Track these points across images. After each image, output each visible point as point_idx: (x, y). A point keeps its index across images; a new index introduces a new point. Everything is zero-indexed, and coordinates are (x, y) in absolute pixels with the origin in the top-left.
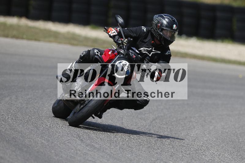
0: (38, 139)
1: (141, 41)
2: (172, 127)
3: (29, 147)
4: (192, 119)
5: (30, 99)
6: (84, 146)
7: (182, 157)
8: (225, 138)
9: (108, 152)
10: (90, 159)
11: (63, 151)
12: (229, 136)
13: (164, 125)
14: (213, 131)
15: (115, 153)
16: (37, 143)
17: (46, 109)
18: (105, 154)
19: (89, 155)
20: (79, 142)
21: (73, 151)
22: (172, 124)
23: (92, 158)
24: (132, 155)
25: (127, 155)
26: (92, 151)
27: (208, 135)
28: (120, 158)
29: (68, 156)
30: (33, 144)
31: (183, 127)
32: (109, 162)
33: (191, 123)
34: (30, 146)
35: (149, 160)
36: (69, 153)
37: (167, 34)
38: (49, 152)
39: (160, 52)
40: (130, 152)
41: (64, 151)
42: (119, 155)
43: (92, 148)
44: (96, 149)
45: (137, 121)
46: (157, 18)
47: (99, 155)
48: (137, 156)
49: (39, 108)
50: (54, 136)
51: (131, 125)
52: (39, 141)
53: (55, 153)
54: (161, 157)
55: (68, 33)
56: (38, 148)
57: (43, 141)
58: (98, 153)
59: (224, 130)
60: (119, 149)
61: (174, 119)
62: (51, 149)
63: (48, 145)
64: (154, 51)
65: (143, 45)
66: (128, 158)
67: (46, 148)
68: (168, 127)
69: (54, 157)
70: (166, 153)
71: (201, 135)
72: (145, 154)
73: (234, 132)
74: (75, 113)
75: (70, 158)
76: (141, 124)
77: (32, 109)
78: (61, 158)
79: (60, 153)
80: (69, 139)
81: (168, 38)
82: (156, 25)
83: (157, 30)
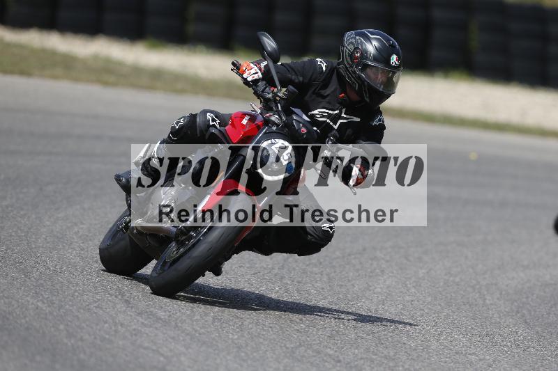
0: (29, 299)
1: (314, 93)
2: (333, 270)
3: (8, 316)
4: (378, 254)
5: (10, 209)
6: (132, 314)
7: (356, 339)
8: (453, 295)
9: (188, 328)
10: (146, 345)
11: (85, 326)
12: (462, 292)
13: (315, 265)
14: (426, 281)
15: (203, 330)
16: (26, 309)
17: (45, 230)
18: (179, 332)
19: (145, 335)
20: (121, 306)
21: (107, 325)
22: (334, 264)
23: (152, 341)
24: (243, 336)
25: (231, 336)
26: (151, 326)
27: (413, 290)
28: (214, 343)
29: (95, 338)
30: (16, 310)
31: (358, 270)
32: (190, 350)
33: (375, 263)
34: (9, 314)
35: (281, 347)
36: (97, 331)
37: (375, 78)
38: (52, 329)
39: (358, 120)
40: (237, 328)
41: (87, 325)
42: (213, 336)
43: (149, 320)
44: (160, 321)
45: (252, 258)
46: (351, 38)
47: (166, 335)
48: (252, 338)
49: (30, 229)
50: (65, 292)
51: (240, 267)
52: (30, 303)
53: (67, 331)
54: (308, 339)
55: (96, 57)
56: (27, 319)
57: (38, 304)
58: (165, 331)
59: (451, 279)
60: (214, 322)
61: (338, 253)
62: (58, 322)
63: (51, 313)
64: (345, 116)
65: (320, 102)
66: (233, 342)
67: (46, 319)
68: (322, 272)
69: (65, 341)
70: (318, 329)
71: (399, 288)
72: (271, 332)
73: (474, 282)
75: (101, 341)
76: (262, 264)
77: (14, 230)
78: (80, 343)
79: (79, 331)
80: (99, 300)
81: (378, 88)
82: (352, 55)
83: (352, 66)
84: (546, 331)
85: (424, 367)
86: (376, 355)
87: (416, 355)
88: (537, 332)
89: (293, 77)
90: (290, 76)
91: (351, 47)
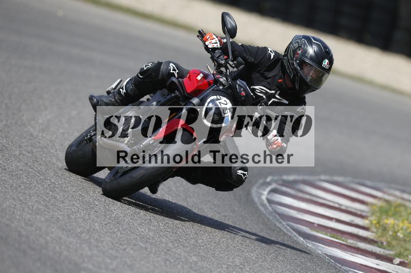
39: (287, 102)
46: (299, 39)
64: (278, 97)
65: (262, 81)
81: (308, 81)
82: (295, 51)
83: (292, 60)
89: (248, 57)
90: (245, 55)
91: (296, 45)
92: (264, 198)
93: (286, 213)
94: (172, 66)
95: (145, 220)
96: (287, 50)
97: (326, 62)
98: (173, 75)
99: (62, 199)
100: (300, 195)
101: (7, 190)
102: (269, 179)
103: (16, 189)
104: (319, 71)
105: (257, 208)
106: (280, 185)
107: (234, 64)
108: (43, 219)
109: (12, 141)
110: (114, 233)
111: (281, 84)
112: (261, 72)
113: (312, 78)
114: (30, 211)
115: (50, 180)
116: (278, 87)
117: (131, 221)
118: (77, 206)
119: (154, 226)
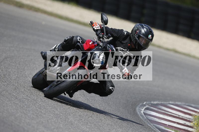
2: (19, 66)
22: (20, 63)
33: (34, 65)
37: (142, 41)
46: (137, 26)
54: (7, 89)
65: (121, 45)
68: (16, 65)
74: (51, 87)
81: (142, 45)
82: (135, 31)
83: (134, 35)
84: (91, 99)
85: (46, 105)
86: (30, 98)
87: (44, 100)
88: (87, 99)
89: (114, 34)
90: (113, 33)
91: (136, 28)
92: (142, 112)
93: (152, 119)
94: (78, 38)
95: (85, 123)
96: (132, 31)
97: (150, 36)
98: (79, 42)
99: (45, 112)
100: (160, 111)
101: (18, 108)
102: (144, 103)
103: (22, 107)
104: (147, 40)
105: (139, 117)
106: (150, 106)
107: (107, 37)
108: (35, 122)
109: (20, 85)
110: (70, 129)
111: (129, 46)
112: (120, 41)
113: (144, 44)
114: (29, 119)
115: (39, 104)
116: (128, 48)
117: (78, 123)
118: (52, 116)
119: (89, 126)
